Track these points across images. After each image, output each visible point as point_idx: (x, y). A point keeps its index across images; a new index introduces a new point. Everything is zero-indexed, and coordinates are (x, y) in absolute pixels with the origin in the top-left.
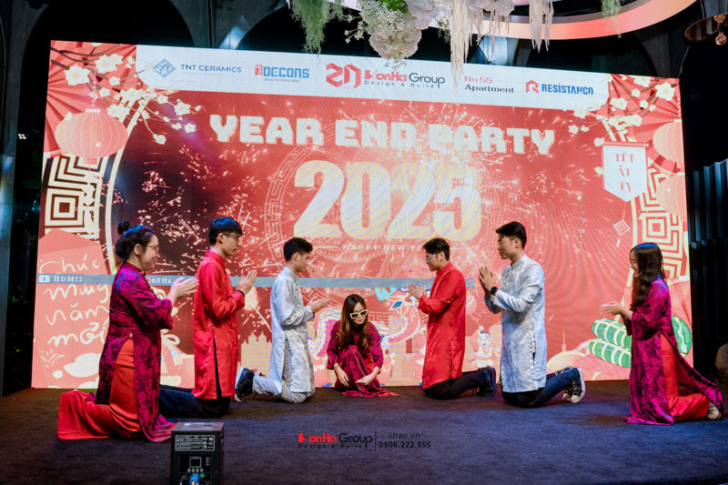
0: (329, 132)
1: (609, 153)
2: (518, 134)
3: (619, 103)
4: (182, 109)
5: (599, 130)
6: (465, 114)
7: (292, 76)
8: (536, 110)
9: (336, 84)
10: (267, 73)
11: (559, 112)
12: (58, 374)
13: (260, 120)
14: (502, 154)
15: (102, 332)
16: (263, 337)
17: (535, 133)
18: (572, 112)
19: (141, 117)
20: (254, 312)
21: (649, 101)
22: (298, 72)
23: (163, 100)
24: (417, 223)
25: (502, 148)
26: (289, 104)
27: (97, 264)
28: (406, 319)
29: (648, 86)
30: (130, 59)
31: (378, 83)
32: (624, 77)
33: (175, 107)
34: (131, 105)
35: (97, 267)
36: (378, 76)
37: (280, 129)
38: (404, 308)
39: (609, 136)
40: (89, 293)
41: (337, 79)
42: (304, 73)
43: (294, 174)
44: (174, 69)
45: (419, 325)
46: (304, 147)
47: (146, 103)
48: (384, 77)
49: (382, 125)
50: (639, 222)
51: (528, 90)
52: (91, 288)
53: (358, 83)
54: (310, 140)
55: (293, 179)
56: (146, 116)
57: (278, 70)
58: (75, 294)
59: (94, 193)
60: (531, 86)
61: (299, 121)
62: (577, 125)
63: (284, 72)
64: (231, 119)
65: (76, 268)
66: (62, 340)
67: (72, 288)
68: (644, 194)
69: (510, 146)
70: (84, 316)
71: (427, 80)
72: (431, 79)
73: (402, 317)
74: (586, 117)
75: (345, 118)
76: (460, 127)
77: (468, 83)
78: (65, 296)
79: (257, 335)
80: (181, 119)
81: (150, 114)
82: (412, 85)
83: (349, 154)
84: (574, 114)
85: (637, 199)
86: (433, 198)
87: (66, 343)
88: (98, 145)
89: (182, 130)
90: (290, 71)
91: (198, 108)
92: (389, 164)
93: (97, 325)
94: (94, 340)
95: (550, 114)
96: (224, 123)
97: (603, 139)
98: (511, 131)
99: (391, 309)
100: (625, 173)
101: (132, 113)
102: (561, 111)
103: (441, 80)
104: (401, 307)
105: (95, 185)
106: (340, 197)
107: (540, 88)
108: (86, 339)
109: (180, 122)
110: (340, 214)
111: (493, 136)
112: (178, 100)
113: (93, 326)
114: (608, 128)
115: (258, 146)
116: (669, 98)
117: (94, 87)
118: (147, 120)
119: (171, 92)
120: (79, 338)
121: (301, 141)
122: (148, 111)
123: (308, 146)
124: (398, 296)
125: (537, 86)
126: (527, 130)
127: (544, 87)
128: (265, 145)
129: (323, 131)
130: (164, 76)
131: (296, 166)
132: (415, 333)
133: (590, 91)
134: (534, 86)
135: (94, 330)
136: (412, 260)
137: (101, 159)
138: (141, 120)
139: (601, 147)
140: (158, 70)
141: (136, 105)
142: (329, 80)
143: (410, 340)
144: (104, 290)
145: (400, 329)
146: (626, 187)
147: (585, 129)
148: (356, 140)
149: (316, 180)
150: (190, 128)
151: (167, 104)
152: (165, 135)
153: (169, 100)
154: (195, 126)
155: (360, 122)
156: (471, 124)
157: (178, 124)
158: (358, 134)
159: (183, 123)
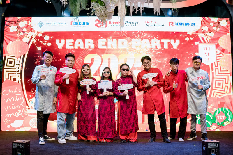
0: (96, 44)
1: (201, 47)
2: (166, 41)
3: (206, 28)
4: (46, 38)
5: (197, 39)
6: (146, 35)
7: (83, 25)
8: (173, 32)
9: (98, 27)
10: (75, 24)
11: (181, 33)
12: (9, 126)
13: (72, 41)
14: (160, 49)
15: (22, 113)
17: (172, 41)
18: (187, 32)
19: (33, 41)
21: (217, 27)
22: (85, 23)
23: (40, 35)
25: (159, 47)
26: (82, 34)
27: (20, 91)
29: (217, 21)
30: (29, 22)
31: (114, 26)
32: (207, 19)
33: (44, 37)
34: (30, 37)
35: (20, 92)
36: (113, 23)
37: (79, 43)
39: (201, 41)
40: (17, 100)
41: (99, 25)
42: (88, 23)
44: (44, 24)
46: (87, 49)
47: (35, 36)
48: (116, 23)
49: (115, 40)
50: (213, 73)
51: (169, 25)
52: (18, 98)
53: (106, 26)
54: (90, 47)
55: (84, 60)
56: (35, 41)
57: (78, 23)
58: (13, 101)
59: (19, 67)
60: (171, 23)
61: (86, 40)
62: (189, 37)
63: (80, 23)
64: (63, 41)
65: (13, 92)
66: (10, 115)
67: (12, 99)
68: (215, 62)
69: (162, 46)
70: (16, 107)
71: (132, 23)
72: (133, 23)
74: (192, 34)
75: (102, 38)
76: (144, 40)
77: (147, 23)
78: (10, 101)
80: (46, 41)
81: (36, 40)
82: (126, 25)
83: (103, 51)
84: (187, 33)
85: (212, 64)
86: (133, 66)
87: (11, 116)
88: (20, 51)
89: (47, 45)
90: (83, 23)
91: (52, 37)
92: (117, 54)
93: (20, 111)
94: (19, 115)
95: (178, 33)
96: (60, 42)
97: (199, 42)
98: (163, 41)
100: (207, 54)
101: (30, 40)
102: (182, 32)
103: (137, 23)
105: (19, 65)
106: (100, 66)
107: (174, 24)
108: (17, 115)
109: (46, 43)
110: (100, 72)
111: (156, 43)
112: (45, 35)
113: (19, 111)
114: (200, 38)
115: (72, 50)
116: (225, 26)
117: (18, 32)
118: (35, 42)
119: (43, 32)
120: (15, 115)
121: (86, 47)
122: (35, 39)
123: (89, 49)
125: (173, 24)
126: (169, 40)
127: (176, 24)
128: (74, 49)
129: (94, 43)
130: (41, 27)
131: (85, 56)
133: (194, 24)
134: (172, 23)
135: (19, 112)
137: (21, 56)
138: (33, 42)
139: (198, 45)
140: (39, 25)
141: (32, 38)
142: (96, 25)
144: (22, 99)
146: (207, 60)
147: (191, 39)
148: (106, 46)
149: (91, 61)
150: (49, 44)
151: (42, 36)
152: (41, 47)
153: (42, 35)
154: (51, 44)
155: (107, 40)
156: (148, 39)
157: (45, 43)
158: (106, 44)
159: (47, 43)
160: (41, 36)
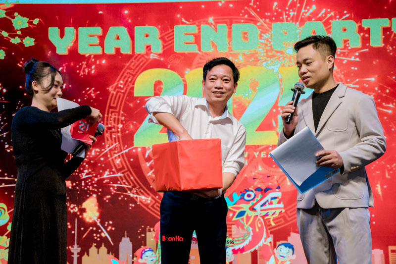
0: (167, 39)
4: (20, 22)
6: (314, 7)
13: (98, 30)
14: (357, 50)
16: (103, 249)
20: (94, 224)
24: (261, 128)
25: (356, 42)
26: (126, 12)
28: (251, 229)
33: (13, 20)
37: (118, 38)
38: (248, 218)
43: (134, 84)
45: (265, 235)
46: (143, 56)
49: (223, 28)
54: (148, 48)
55: (133, 88)
61: (137, 29)
64: (70, 31)
69: (366, 40)
73: (246, 226)
75: (183, 23)
76: (307, 23)
79: (98, 247)
80: (19, 33)
83: (188, 60)
89: (21, 44)
91: (36, 21)
96: (62, 35)
98: (366, 23)
99: (234, 219)
104: (244, 217)
109: (19, 36)
111: (345, 30)
112: (16, 14)
115: (97, 57)
119: (8, 6)
121: (140, 50)
123: (147, 54)
124: (241, 205)
126: (387, 19)
128: (104, 55)
129: (162, 38)
131: (135, 76)
132: (260, 244)
136: (256, 168)
143: (256, 251)
145: (244, 240)
148: (195, 45)
149: (155, 90)
150: (29, 42)
151: (5, 18)
152: (4, 50)
153: (6, 14)
154: (33, 40)
155: (199, 26)
156: (320, 19)
157: (17, 37)
158: (197, 39)
159: (22, 37)
160: (4, 16)
